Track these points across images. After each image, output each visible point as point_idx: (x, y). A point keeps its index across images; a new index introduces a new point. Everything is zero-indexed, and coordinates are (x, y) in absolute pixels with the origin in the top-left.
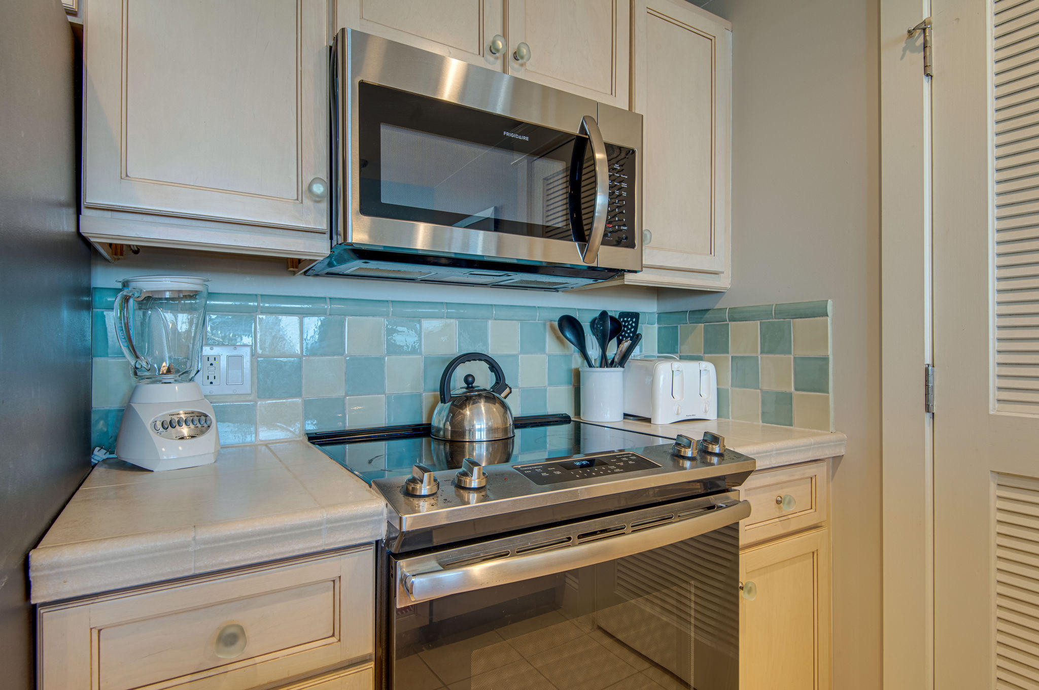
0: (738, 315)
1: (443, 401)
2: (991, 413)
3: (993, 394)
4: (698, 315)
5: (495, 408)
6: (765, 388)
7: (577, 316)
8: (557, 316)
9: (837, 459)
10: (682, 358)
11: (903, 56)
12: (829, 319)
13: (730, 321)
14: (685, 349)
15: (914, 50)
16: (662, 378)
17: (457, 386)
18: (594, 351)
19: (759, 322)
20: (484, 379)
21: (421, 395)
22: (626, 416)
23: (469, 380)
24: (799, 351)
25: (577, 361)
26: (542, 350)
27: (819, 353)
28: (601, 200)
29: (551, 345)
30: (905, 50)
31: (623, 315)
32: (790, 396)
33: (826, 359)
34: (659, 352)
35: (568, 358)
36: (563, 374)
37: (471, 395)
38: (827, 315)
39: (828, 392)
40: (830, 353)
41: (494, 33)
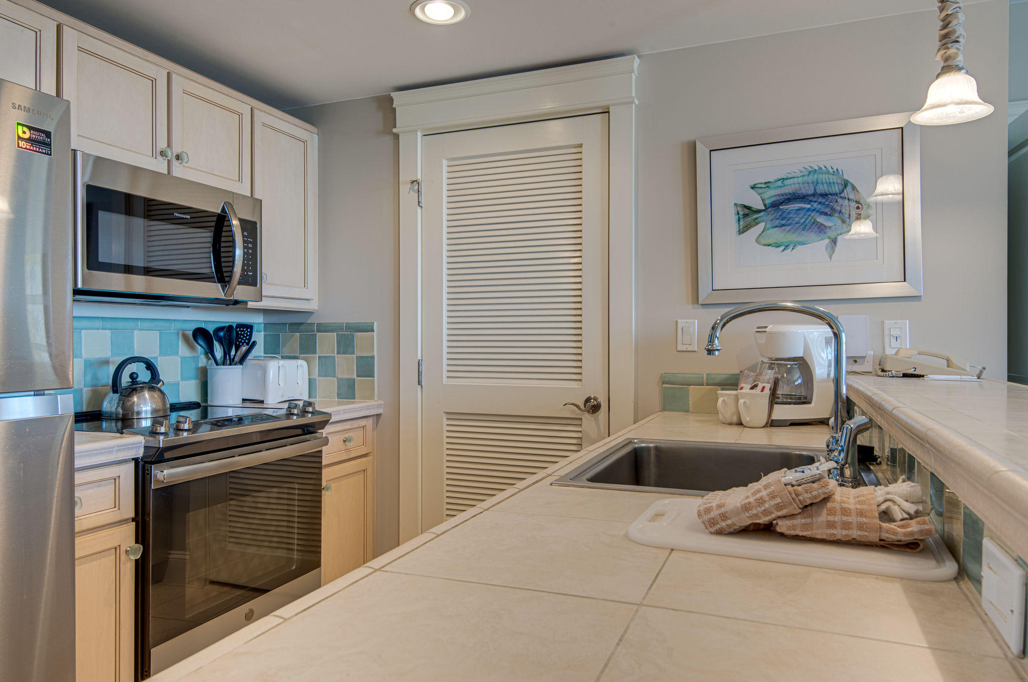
0: (323, 328)
1: (115, 391)
2: (444, 383)
3: (445, 374)
4: (295, 327)
5: (156, 395)
6: (340, 376)
7: (203, 326)
8: (190, 328)
9: (378, 416)
10: (283, 358)
11: (409, 193)
12: (375, 334)
13: (317, 332)
14: (285, 351)
15: (414, 191)
16: (271, 372)
17: (125, 380)
18: (219, 352)
19: (336, 333)
20: (144, 376)
21: (81, 390)
22: (244, 400)
23: (133, 376)
24: (358, 353)
25: (203, 361)
26: (177, 353)
27: (369, 354)
29: (183, 350)
30: (410, 189)
31: (240, 326)
32: (354, 380)
33: (373, 357)
34: (264, 354)
35: (196, 359)
36: (192, 372)
37: (135, 387)
38: (374, 331)
39: (374, 377)
40: (375, 353)
41: (162, 144)
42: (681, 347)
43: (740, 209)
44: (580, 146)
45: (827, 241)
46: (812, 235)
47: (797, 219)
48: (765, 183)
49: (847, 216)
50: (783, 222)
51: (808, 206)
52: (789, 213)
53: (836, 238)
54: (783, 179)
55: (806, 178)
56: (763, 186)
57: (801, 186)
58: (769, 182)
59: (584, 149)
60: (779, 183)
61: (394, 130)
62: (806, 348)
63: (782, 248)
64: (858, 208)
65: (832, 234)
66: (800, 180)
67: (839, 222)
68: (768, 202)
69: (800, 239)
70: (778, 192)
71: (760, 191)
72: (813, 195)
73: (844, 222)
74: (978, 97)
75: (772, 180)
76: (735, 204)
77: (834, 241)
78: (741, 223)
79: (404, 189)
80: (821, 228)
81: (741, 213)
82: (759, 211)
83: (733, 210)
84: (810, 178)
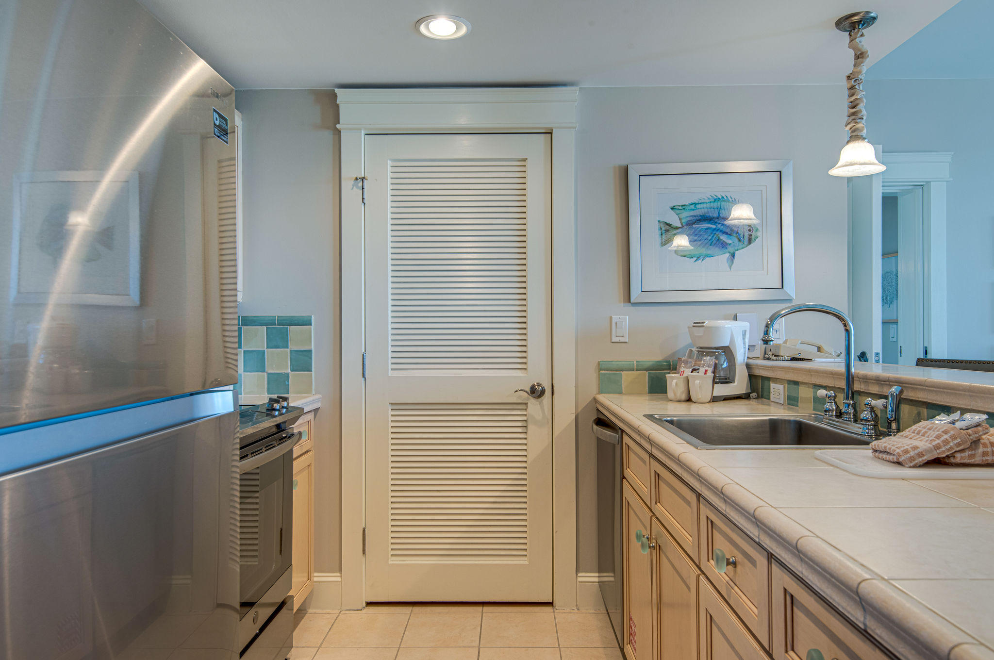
0: (249, 322)
2: (389, 375)
3: (390, 366)
6: (270, 371)
9: (316, 411)
11: (352, 189)
12: (312, 327)
13: (242, 325)
15: (357, 187)
19: (265, 327)
24: (293, 346)
27: (306, 348)
30: (353, 186)
32: (287, 374)
33: (310, 351)
38: (311, 325)
39: (311, 370)
40: (313, 348)
42: (614, 339)
43: (662, 226)
44: (525, 160)
45: (728, 255)
46: (716, 250)
47: (706, 236)
48: (682, 206)
49: (742, 236)
50: (696, 238)
51: (714, 227)
52: (700, 231)
53: (734, 253)
54: (696, 204)
55: (712, 204)
56: (680, 208)
57: (709, 210)
58: (685, 205)
59: (527, 163)
60: (692, 207)
61: (338, 126)
62: (732, 340)
63: (695, 259)
64: (750, 230)
65: (731, 249)
66: (708, 205)
67: (737, 240)
68: (684, 221)
69: (709, 252)
70: (692, 213)
71: (678, 211)
72: (718, 218)
73: (740, 240)
74: (875, 159)
75: (687, 204)
76: (659, 221)
77: (733, 255)
78: (663, 237)
79: (347, 185)
80: (724, 245)
81: (663, 229)
82: (677, 228)
83: (657, 226)
84: (715, 205)
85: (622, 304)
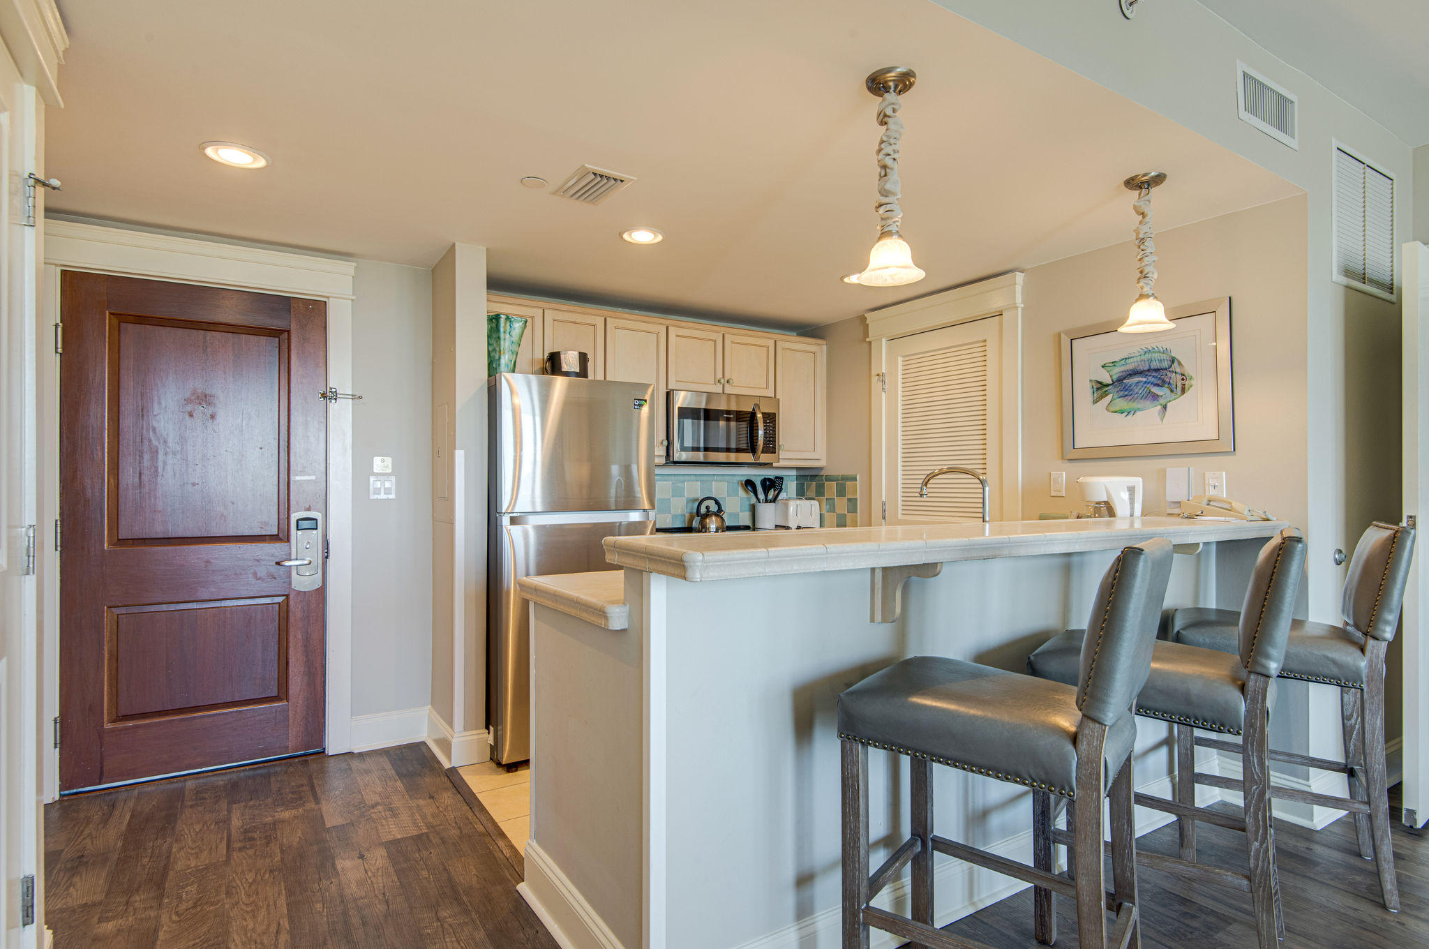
0: (829, 479)
1: (698, 516)
3: (900, 512)
4: (813, 477)
5: (719, 519)
6: (838, 512)
7: (753, 479)
8: (745, 479)
10: (806, 499)
11: (877, 382)
12: (857, 482)
13: (825, 481)
14: (809, 494)
15: (880, 381)
16: (792, 508)
17: (703, 510)
18: (761, 496)
19: (836, 482)
20: (714, 508)
21: (684, 515)
22: (776, 526)
23: (707, 508)
24: (848, 496)
25: (754, 500)
26: (737, 495)
27: (854, 497)
28: (761, 433)
29: (741, 493)
30: (877, 380)
31: (777, 478)
32: (845, 515)
33: (856, 499)
34: (797, 495)
35: (749, 499)
36: (747, 507)
37: (708, 514)
38: (857, 480)
39: (857, 512)
40: (858, 497)
41: (719, 375)
42: (1053, 494)
43: (1094, 384)
44: (985, 341)
45: (1159, 407)
46: (1148, 403)
47: (1136, 391)
48: (1113, 363)
49: (1174, 386)
50: (1126, 393)
51: (1144, 380)
52: (1130, 386)
53: (1166, 405)
54: (1126, 359)
55: (1142, 357)
56: (1111, 365)
57: (1140, 363)
58: (1115, 362)
59: (987, 343)
60: (1123, 362)
61: (868, 340)
62: (1109, 495)
63: (1126, 414)
64: (1183, 379)
65: (1162, 401)
66: (1138, 358)
67: (1169, 391)
68: (1115, 378)
69: (1139, 406)
70: (1122, 369)
71: (1109, 369)
72: (1148, 371)
73: (1172, 391)
74: (1164, 317)
75: (1118, 360)
76: (1091, 380)
77: (1165, 407)
78: (1095, 395)
79: (874, 379)
80: (1155, 397)
81: (1095, 387)
82: (1108, 385)
83: (1089, 385)
85: (1060, 462)
